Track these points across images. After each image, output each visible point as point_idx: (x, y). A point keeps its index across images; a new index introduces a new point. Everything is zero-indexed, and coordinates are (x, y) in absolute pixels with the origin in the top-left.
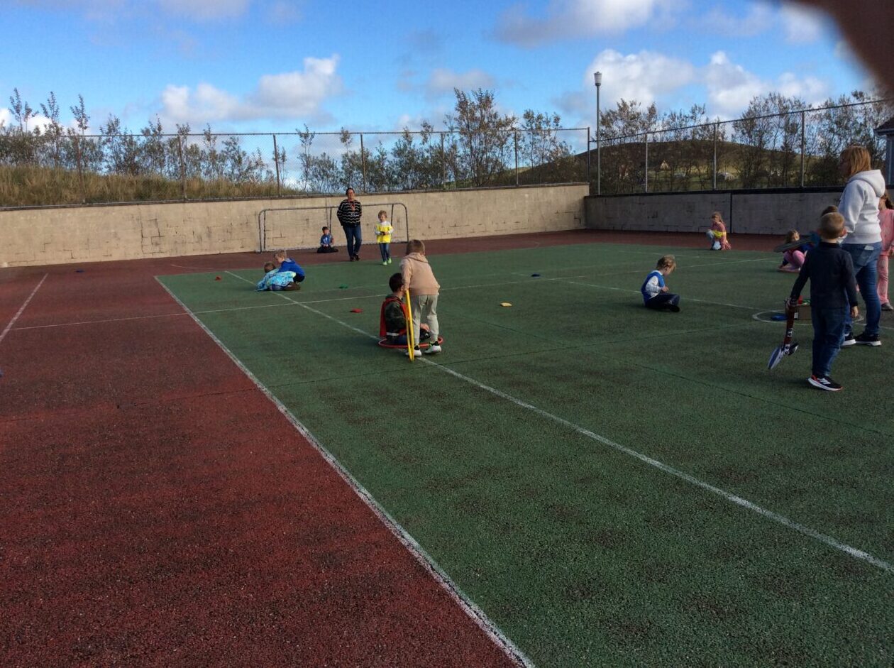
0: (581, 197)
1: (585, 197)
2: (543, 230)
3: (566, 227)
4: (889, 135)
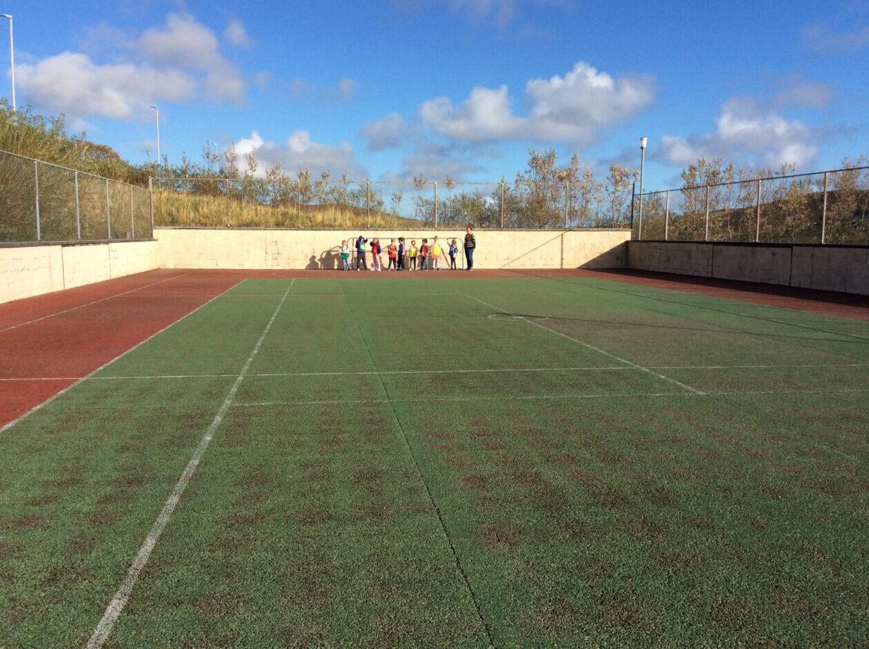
0: (623, 241)
1: (627, 242)
3: (607, 266)
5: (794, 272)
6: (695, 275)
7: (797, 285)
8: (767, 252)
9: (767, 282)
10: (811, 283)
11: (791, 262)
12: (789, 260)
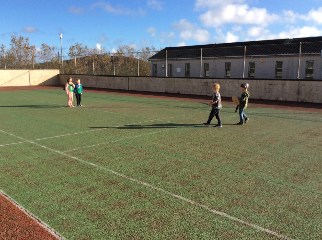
0: (57, 74)
3: (52, 84)
4: (152, 61)
5: (130, 85)
6: (91, 87)
7: (131, 89)
8: (119, 79)
9: (120, 89)
10: (136, 89)
11: (129, 82)
12: (128, 81)
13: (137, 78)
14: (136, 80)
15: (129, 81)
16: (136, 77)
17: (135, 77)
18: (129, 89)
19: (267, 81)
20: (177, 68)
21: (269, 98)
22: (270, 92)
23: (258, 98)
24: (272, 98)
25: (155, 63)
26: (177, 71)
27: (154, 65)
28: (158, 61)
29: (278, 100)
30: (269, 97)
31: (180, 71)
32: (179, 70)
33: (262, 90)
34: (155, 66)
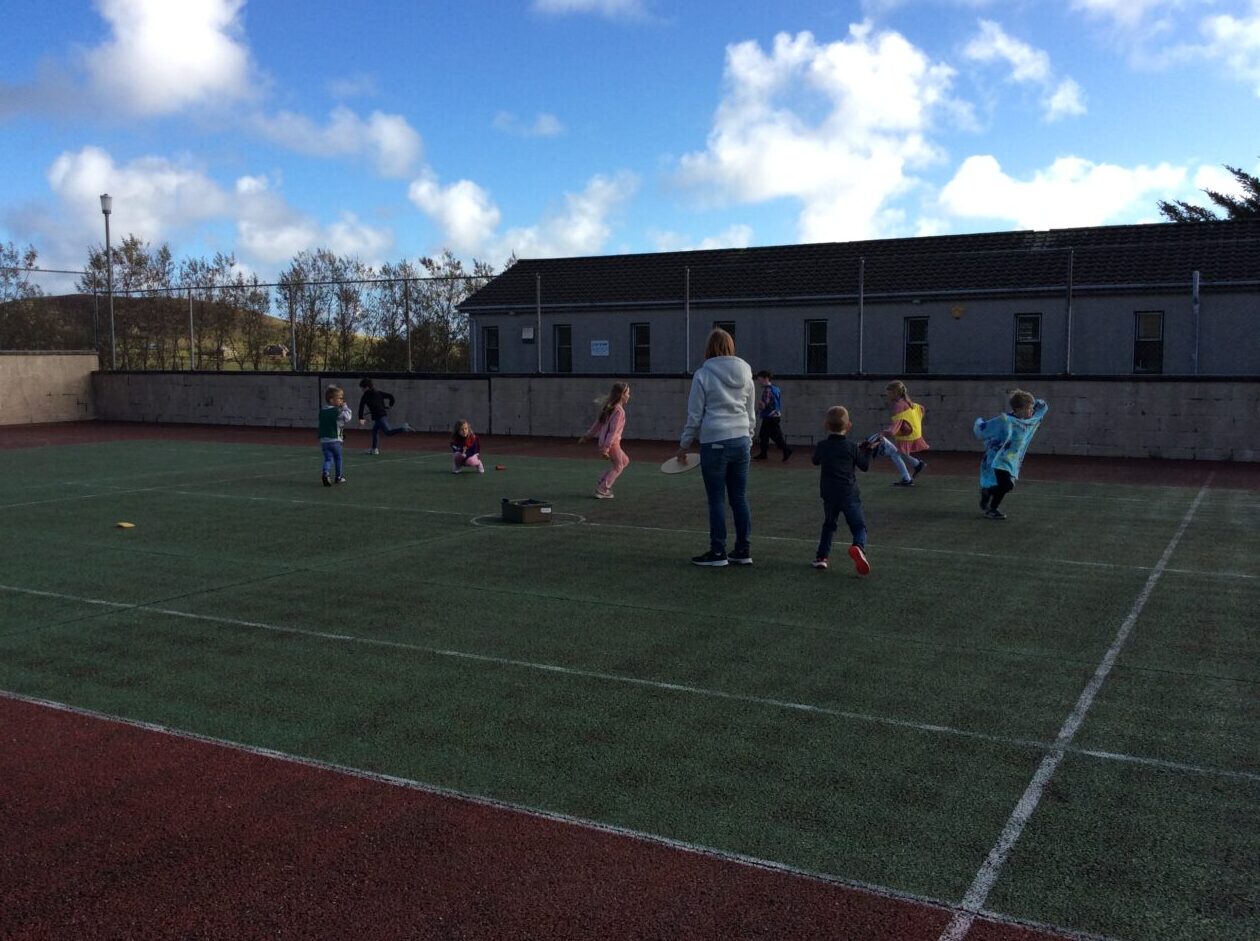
0: (86, 372)
1: (93, 373)
2: (27, 421)
3: (63, 417)
4: (473, 314)
5: (497, 413)
6: (278, 425)
8: (438, 387)
10: (531, 428)
11: (490, 400)
12: (485, 397)
13: (536, 383)
14: (530, 390)
15: (495, 395)
16: (532, 376)
17: (525, 381)
18: (494, 432)
19: (1184, 386)
20: (593, 342)
21: (1194, 455)
22: (1196, 431)
23: (1144, 454)
24: (1211, 453)
25: (490, 321)
26: (593, 354)
27: (484, 328)
28: (506, 314)
29: (1237, 458)
30: (1193, 448)
31: (606, 353)
32: (600, 349)
33: (1159, 420)
34: (491, 334)
